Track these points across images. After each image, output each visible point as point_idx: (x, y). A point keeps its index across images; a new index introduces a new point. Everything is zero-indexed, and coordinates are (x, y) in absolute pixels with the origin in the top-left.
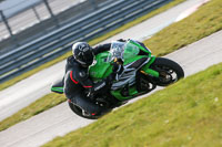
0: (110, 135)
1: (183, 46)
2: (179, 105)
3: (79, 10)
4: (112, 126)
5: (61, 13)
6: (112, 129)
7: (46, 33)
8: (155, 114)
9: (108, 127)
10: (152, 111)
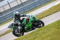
0: (36, 36)
1: (56, 12)
2: (54, 28)
3: (29, 2)
4: (36, 33)
5: (24, 2)
6: (36, 34)
7: (20, 8)
8: (48, 30)
9: (35, 34)
10: (47, 30)
